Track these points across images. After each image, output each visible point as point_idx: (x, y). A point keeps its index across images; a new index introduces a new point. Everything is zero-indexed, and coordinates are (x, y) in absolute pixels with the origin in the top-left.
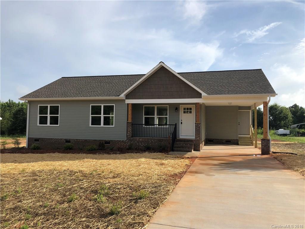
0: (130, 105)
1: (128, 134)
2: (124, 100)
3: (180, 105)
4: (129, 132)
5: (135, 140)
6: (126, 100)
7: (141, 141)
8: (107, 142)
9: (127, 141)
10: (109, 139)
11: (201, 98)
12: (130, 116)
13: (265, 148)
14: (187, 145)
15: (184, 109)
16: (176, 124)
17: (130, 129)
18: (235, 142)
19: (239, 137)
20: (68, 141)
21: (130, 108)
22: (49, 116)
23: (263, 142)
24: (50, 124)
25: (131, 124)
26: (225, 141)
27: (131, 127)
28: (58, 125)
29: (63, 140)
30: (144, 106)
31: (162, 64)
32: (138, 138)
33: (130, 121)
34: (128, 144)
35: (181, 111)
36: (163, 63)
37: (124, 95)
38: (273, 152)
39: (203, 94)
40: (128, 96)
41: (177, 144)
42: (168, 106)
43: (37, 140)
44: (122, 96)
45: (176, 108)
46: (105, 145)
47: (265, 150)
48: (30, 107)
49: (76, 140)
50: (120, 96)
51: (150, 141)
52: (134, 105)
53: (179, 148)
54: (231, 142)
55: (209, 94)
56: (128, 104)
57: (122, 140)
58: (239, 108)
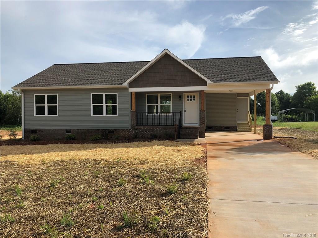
0: (134, 93)
1: (132, 123)
2: (127, 89)
3: (184, 93)
4: (133, 121)
5: (139, 128)
6: (129, 88)
7: (145, 129)
8: (111, 132)
9: (132, 129)
10: (113, 129)
11: (207, 86)
12: (134, 105)
13: (267, 133)
14: (193, 132)
15: (188, 97)
16: (181, 112)
17: (134, 118)
18: (234, 128)
19: (238, 124)
20: (68, 131)
21: (134, 96)
22: (46, 105)
23: (266, 127)
24: (48, 114)
25: (135, 113)
26: (224, 127)
27: (135, 116)
28: (57, 115)
29: (63, 130)
30: (147, 94)
31: (166, 51)
32: (142, 127)
33: (134, 109)
34: (132, 133)
35: (185, 99)
36: (168, 50)
37: (128, 83)
38: (274, 137)
39: (209, 82)
40: (131, 85)
41: (183, 132)
42: (171, 94)
43: (34, 131)
44: (126, 84)
45: (179, 96)
46: (108, 134)
47: (267, 135)
48: (24, 96)
49: (77, 130)
50: (123, 85)
51: (155, 130)
52: (137, 93)
53: (186, 135)
54: (230, 128)
55: (214, 81)
56: (131, 92)
57: (126, 129)
58: (238, 95)
